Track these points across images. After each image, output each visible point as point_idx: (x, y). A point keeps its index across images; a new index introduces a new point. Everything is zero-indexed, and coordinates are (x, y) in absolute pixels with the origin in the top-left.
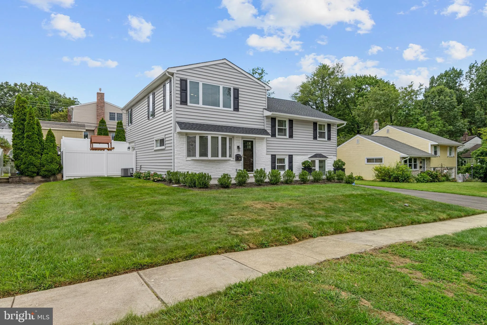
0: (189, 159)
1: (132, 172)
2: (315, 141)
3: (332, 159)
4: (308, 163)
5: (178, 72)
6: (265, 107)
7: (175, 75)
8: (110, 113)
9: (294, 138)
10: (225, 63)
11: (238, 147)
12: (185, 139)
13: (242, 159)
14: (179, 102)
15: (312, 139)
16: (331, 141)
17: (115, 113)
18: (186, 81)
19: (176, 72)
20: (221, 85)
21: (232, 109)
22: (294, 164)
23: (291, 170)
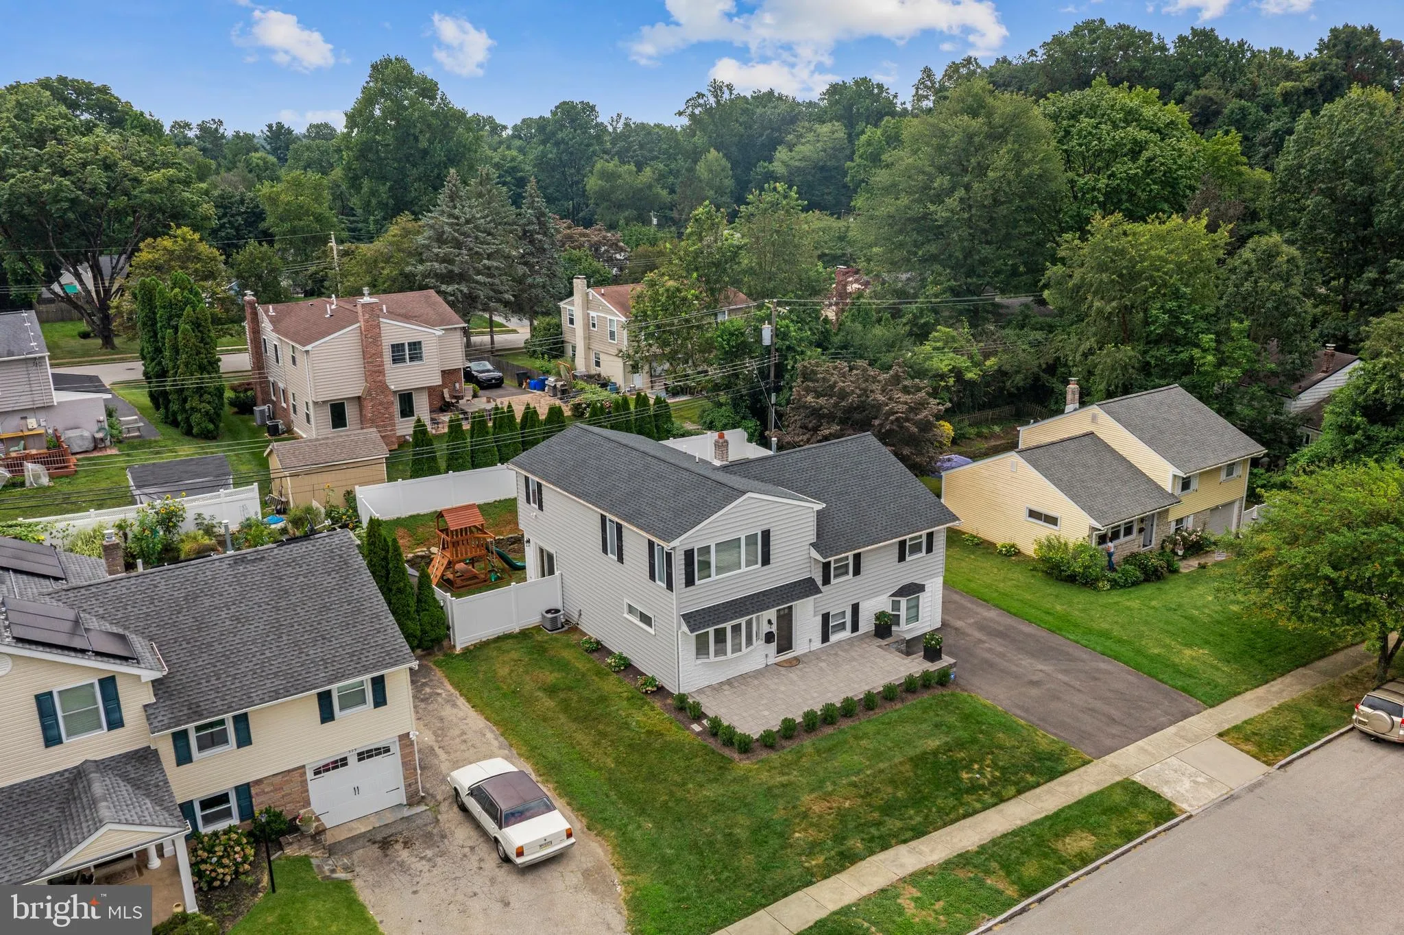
0: (699, 662)
2: (902, 564)
4: (884, 615)
5: (682, 543)
6: (812, 542)
7: (677, 549)
8: (393, 346)
9: (862, 574)
11: (770, 622)
13: (776, 636)
14: (684, 586)
15: (897, 563)
16: (934, 552)
17: (403, 345)
18: (692, 551)
19: (678, 544)
20: (743, 534)
21: (759, 565)
22: (860, 615)
23: (855, 628)
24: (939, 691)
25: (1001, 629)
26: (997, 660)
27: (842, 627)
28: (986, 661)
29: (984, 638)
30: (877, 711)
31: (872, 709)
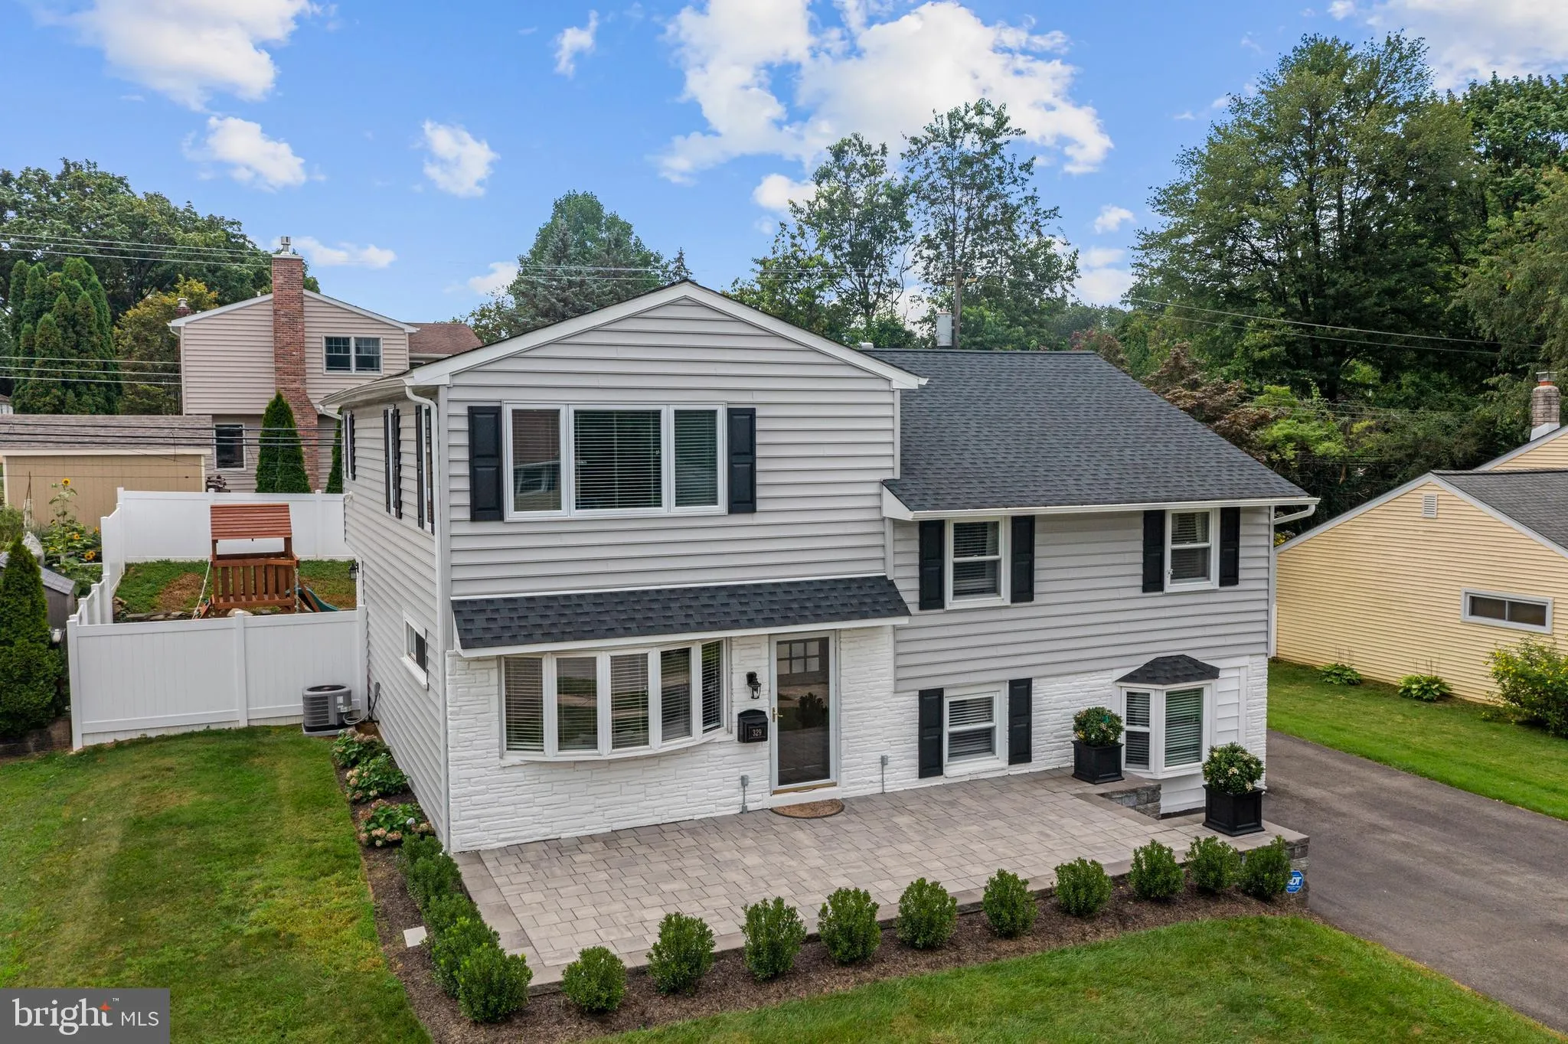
0: (514, 757)
1: (344, 709)
2: (1154, 599)
3: (1243, 672)
4: (1103, 726)
5: (458, 381)
6: (888, 476)
7: (443, 394)
8: (329, 340)
9: (1037, 599)
10: (685, 298)
11: (752, 679)
12: (494, 674)
13: (773, 728)
14: (466, 514)
15: (1139, 592)
16: (1241, 586)
17: (346, 340)
18: (496, 412)
19: (446, 381)
20: (668, 403)
21: (722, 506)
22: (1035, 717)
23: (1020, 751)
24: (1250, 912)
25: (1432, 809)
26: (1432, 869)
27: (983, 741)
28: (1399, 869)
29: (1387, 823)
30: (1027, 942)
31: (1010, 935)
